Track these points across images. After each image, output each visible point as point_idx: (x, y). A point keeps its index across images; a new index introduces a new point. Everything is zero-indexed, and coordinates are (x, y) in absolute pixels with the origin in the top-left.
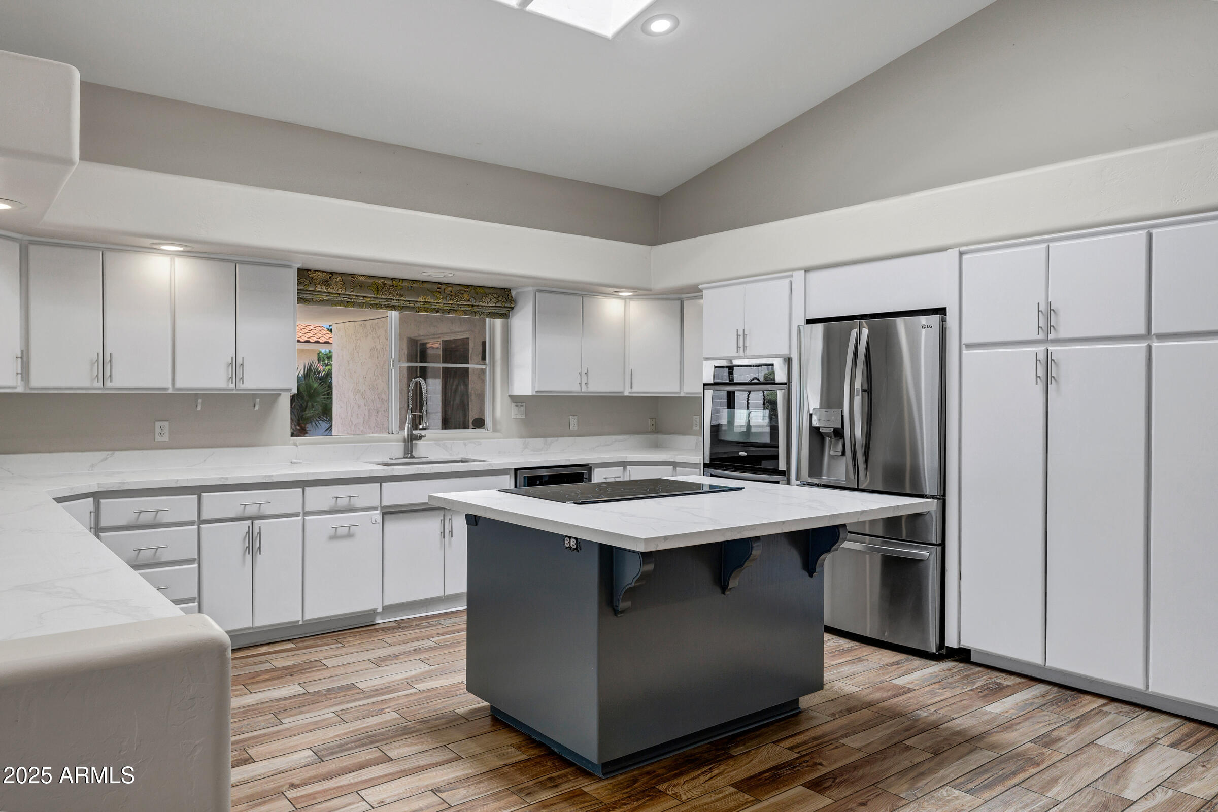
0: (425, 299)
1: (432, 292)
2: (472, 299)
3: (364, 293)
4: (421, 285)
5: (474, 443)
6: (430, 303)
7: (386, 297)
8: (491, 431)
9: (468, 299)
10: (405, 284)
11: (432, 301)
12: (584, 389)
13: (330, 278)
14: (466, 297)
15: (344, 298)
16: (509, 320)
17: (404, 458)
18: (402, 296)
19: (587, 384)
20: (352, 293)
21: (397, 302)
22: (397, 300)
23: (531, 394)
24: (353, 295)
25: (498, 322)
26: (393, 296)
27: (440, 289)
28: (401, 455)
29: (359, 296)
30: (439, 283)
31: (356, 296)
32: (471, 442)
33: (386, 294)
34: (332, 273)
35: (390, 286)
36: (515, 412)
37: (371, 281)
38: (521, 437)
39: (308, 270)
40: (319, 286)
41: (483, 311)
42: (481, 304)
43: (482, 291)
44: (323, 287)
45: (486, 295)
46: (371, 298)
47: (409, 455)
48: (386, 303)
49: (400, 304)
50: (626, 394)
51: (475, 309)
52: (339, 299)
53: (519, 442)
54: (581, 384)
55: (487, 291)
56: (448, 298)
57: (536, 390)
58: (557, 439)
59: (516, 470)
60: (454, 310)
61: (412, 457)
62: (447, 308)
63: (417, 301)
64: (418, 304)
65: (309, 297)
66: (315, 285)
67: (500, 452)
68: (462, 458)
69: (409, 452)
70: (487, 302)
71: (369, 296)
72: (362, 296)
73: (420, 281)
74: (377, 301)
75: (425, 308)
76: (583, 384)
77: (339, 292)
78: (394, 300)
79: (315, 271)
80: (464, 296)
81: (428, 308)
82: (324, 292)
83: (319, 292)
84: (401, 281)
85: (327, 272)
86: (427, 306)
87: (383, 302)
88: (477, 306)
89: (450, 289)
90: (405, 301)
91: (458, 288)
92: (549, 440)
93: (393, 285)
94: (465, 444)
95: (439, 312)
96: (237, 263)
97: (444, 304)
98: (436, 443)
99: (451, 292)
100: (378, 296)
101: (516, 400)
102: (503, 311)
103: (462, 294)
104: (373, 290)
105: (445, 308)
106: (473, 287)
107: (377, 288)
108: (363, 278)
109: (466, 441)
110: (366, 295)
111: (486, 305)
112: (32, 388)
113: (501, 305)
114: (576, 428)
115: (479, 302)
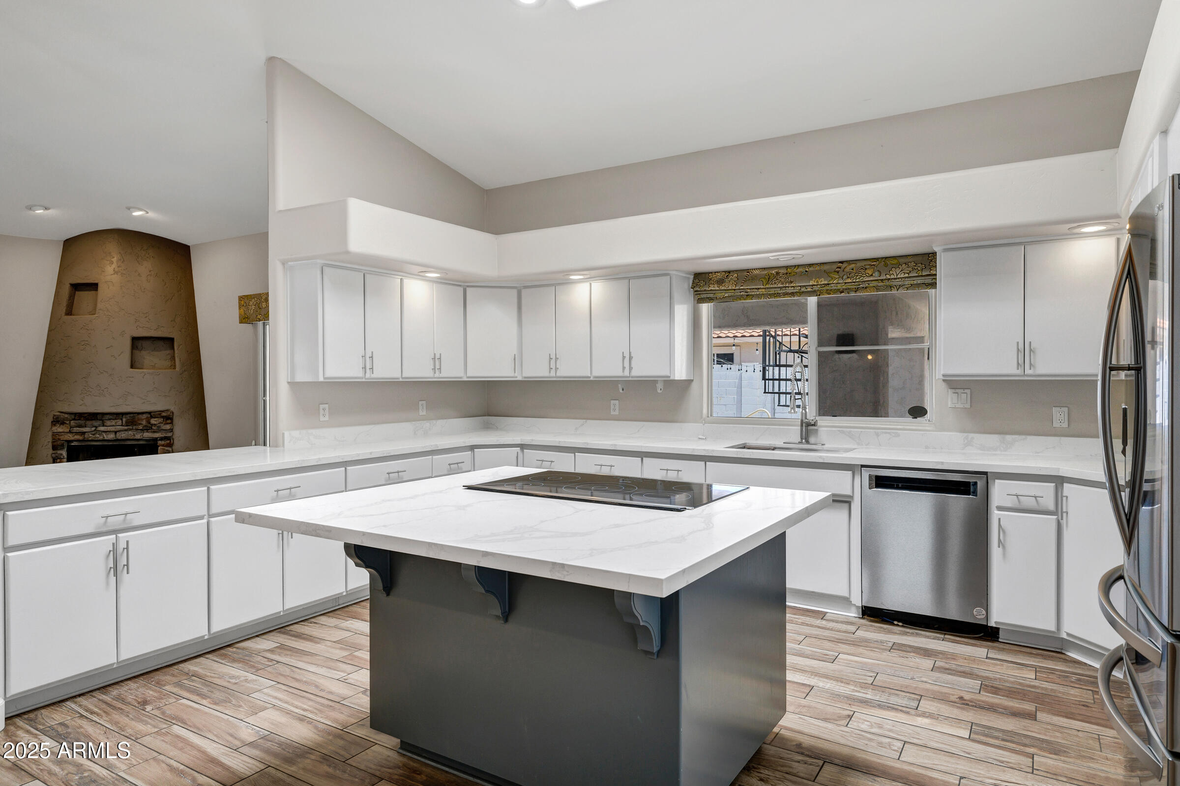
0: (817, 282)
1: (827, 273)
2: (876, 273)
3: (754, 285)
4: (818, 268)
5: (889, 433)
6: (828, 284)
7: (780, 285)
9: (872, 273)
10: (801, 269)
11: (826, 282)
12: (1031, 370)
13: (727, 276)
14: (871, 271)
15: (741, 292)
17: (801, 443)
18: (791, 282)
19: (1031, 364)
20: (742, 287)
22: (792, 287)
24: (747, 289)
26: (783, 284)
27: (840, 268)
28: (796, 438)
29: (753, 289)
30: (840, 262)
31: (750, 289)
32: (886, 433)
33: (775, 283)
34: (729, 272)
35: (783, 274)
36: (951, 399)
37: (766, 272)
38: (965, 431)
40: (712, 286)
42: (888, 277)
43: (895, 261)
44: (716, 286)
45: (895, 266)
47: (805, 441)
51: (886, 283)
52: (737, 294)
53: (957, 437)
54: (1021, 364)
55: (899, 260)
56: (844, 277)
57: (942, 374)
59: (862, 467)
60: (863, 287)
61: (808, 442)
63: (811, 285)
64: (815, 288)
65: (712, 296)
66: (709, 285)
67: (927, 447)
69: (804, 437)
70: (896, 273)
72: (756, 289)
73: (817, 264)
74: (772, 291)
76: (1026, 365)
78: (788, 287)
79: (715, 272)
80: (867, 271)
82: (719, 290)
83: (715, 290)
84: (797, 267)
85: (726, 272)
86: (827, 288)
88: (887, 280)
89: (853, 266)
90: (800, 286)
91: (863, 263)
92: (1009, 438)
93: (787, 273)
94: (877, 435)
95: (843, 292)
96: (629, 279)
97: (844, 283)
98: (839, 430)
99: (853, 269)
100: (767, 286)
102: (928, 280)
103: (866, 269)
104: (764, 281)
105: (849, 287)
106: (884, 259)
107: (769, 279)
108: (757, 272)
109: (878, 431)
110: (759, 287)
111: (895, 277)
112: (525, 378)
113: (917, 275)
114: (1065, 425)
115: (886, 275)
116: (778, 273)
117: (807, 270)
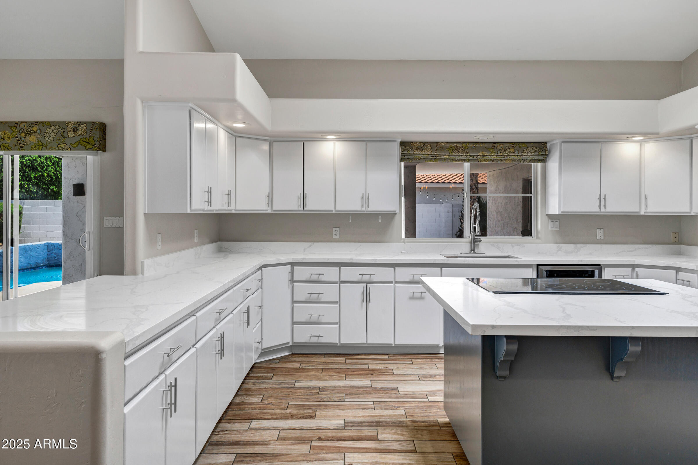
0: (483, 154)
1: (488, 149)
2: (516, 151)
4: (481, 145)
5: (519, 245)
6: (487, 156)
7: (457, 154)
8: (535, 238)
9: (513, 151)
10: (470, 145)
11: (488, 154)
12: (603, 209)
13: (424, 145)
14: (512, 150)
15: (432, 156)
16: (547, 163)
17: (470, 253)
18: (467, 153)
19: (605, 206)
20: (436, 154)
21: (466, 156)
22: (465, 156)
23: (557, 214)
24: (437, 155)
25: (539, 165)
26: (462, 153)
27: (494, 146)
28: (468, 251)
29: (441, 155)
30: (494, 143)
31: (439, 155)
32: (517, 245)
33: (457, 153)
34: (425, 143)
35: (460, 147)
36: (550, 225)
37: (448, 145)
38: (556, 243)
39: (411, 142)
40: (416, 151)
41: (526, 158)
42: (523, 154)
43: (524, 145)
44: (418, 151)
45: (527, 148)
46: (448, 155)
47: (473, 251)
48: (458, 158)
49: (467, 158)
50: (642, 213)
51: (519, 157)
52: (429, 157)
53: (554, 247)
54: (600, 206)
55: (528, 145)
56: (499, 152)
57: (561, 211)
58: (585, 245)
59: (538, 265)
60: (505, 159)
61: (475, 253)
62: (500, 158)
63: (478, 155)
64: (479, 157)
65: (412, 157)
66: (414, 150)
67: (539, 253)
68: (508, 255)
69: (473, 250)
70: (527, 152)
71: (447, 154)
72: (443, 155)
73: (480, 143)
74: (452, 157)
75: (484, 159)
76: (602, 207)
77: (428, 154)
78: (463, 155)
79: (415, 142)
80: (511, 150)
81: (487, 159)
82: (420, 154)
83: (417, 154)
84: (468, 143)
85: (422, 142)
86: (486, 158)
87: (457, 158)
88: (521, 155)
89: (502, 146)
90: (470, 156)
91: (507, 145)
92: (579, 245)
93: (462, 147)
94: (513, 246)
95: (494, 161)
96: (366, 142)
97: (497, 156)
98: (491, 245)
99: (502, 148)
100: (452, 154)
101: (552, 217)
102: (541, 158)
103: (510, 148)
104: (449, 150)
105: (498, 158)
106: (518, 144)
107: (452, 149)
108: (443, 144)
109: (513, 244)
110: (445, 154)
111: (527, 154)
112: (274, 211)
113: (538, 154)
114: (602, 238)
115: (522, 153)
116: (457, 146)
117: (475, 146)
